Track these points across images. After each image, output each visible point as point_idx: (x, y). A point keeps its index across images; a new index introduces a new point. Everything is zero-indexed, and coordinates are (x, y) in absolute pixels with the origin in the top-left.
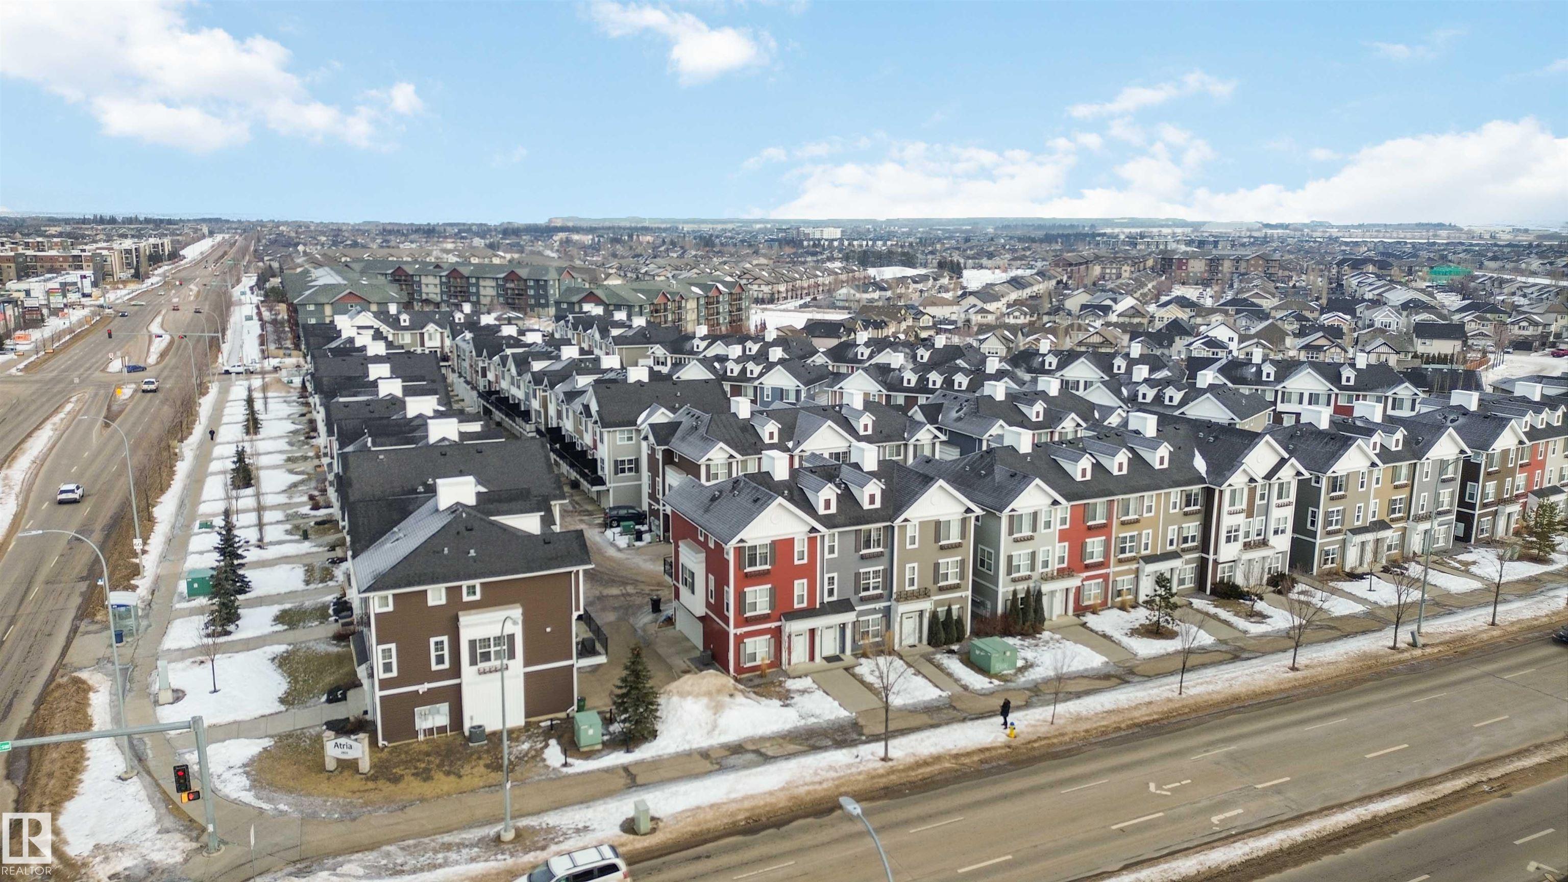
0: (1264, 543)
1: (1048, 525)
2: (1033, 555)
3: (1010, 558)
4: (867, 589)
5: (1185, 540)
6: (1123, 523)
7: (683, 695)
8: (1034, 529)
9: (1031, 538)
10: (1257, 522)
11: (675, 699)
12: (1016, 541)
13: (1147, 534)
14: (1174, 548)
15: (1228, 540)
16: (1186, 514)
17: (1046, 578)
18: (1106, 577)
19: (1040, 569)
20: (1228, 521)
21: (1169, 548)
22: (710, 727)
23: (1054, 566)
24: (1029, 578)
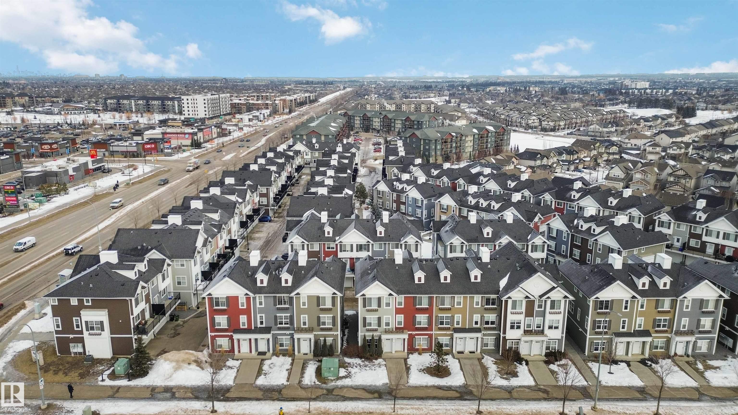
0: (542, 332)
1: (388, 305)
2: (379, 319)
3: (365, 319)
4: (282, 324)
5: (487, 323)
6: (441, 309)
7: (166, 360)
8: (379, 306)
9: (376, 310)
10: (538, 320)
11: (162, 361)
12: (368, 311)
13: (458, 317)
14: (478, 326)
15: (512, 327)
16: (486, 309)
17: (387, 332)
18: (430, 336)
19: (384, 326)
20: (511, 318)
21: (474, 326)
22: (168, 376)
23: (392, 326)
24: (376, 330)
